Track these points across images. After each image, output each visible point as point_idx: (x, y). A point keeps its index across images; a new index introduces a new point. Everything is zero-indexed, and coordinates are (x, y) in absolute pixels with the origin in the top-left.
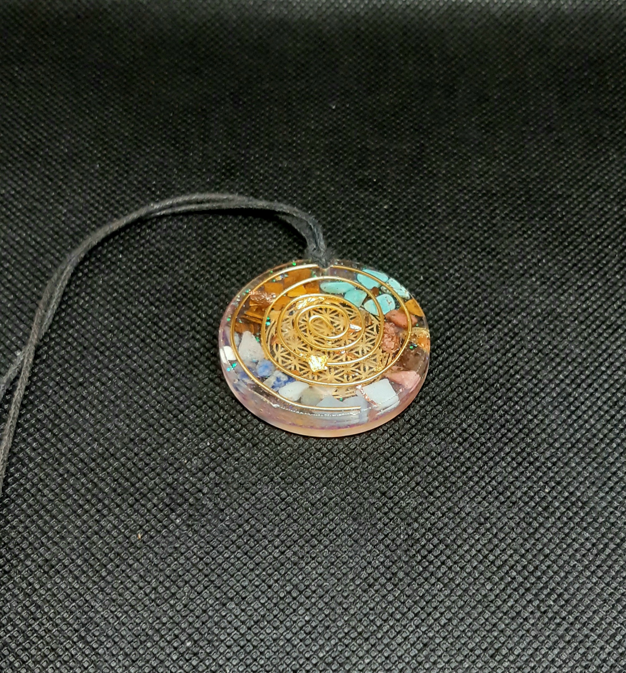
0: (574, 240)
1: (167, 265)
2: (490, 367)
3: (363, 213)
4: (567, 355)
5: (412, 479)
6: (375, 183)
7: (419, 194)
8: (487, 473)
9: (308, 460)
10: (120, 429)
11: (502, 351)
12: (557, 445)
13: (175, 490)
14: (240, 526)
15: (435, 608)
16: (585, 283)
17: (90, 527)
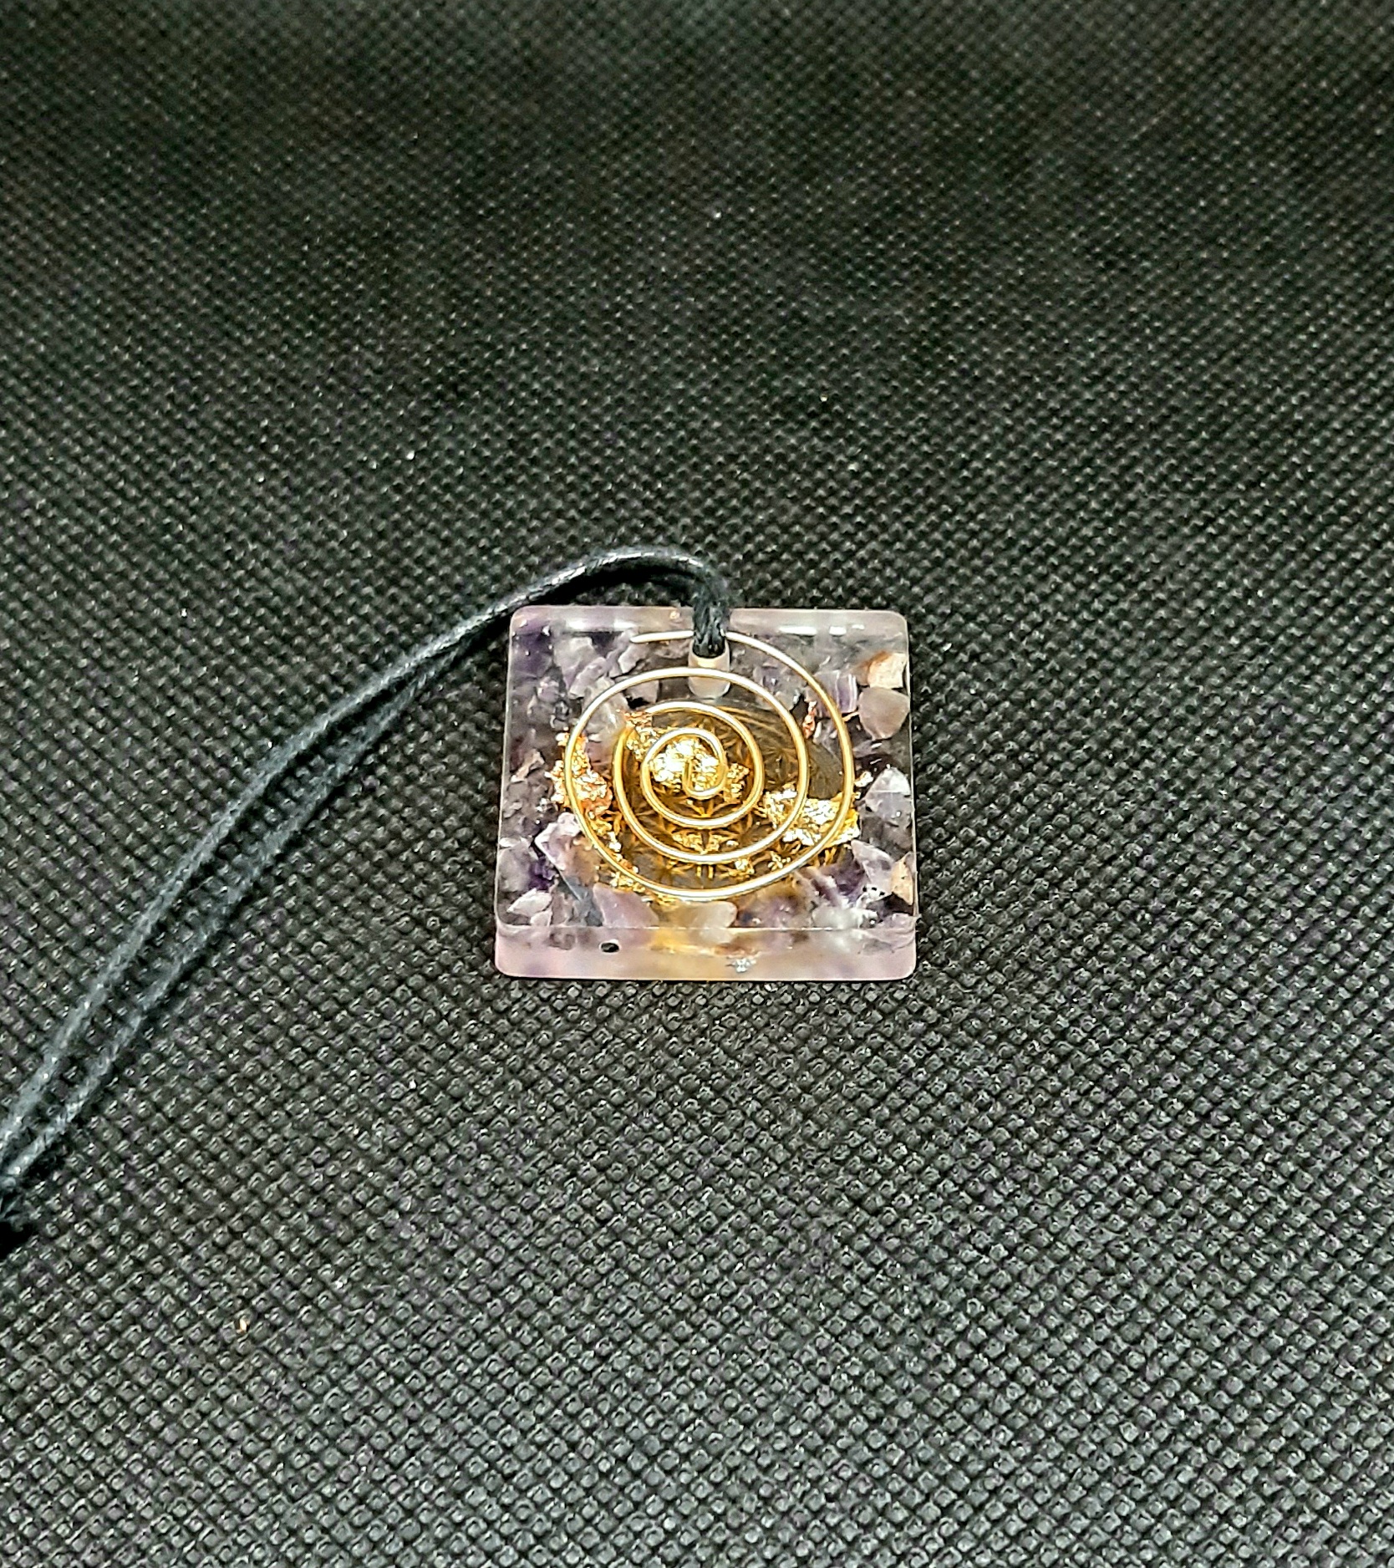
0: (1337, 538)
1: (300, 631)
2: (1124, 870)
3: (794, 485)
4: (1323, 833)
5: (930, 1161)
6: (825, 407)
7: (937, 432)
8: (1121, 1141)
9: (663, 1118)
10: (190, 1056)
11: (1157, 828)
12: (1300, 1065)
13: (330, 1205)
14: (495, 1293)
15: (994, 1492)
16: (1365, 648)
17: (119, 1306)
